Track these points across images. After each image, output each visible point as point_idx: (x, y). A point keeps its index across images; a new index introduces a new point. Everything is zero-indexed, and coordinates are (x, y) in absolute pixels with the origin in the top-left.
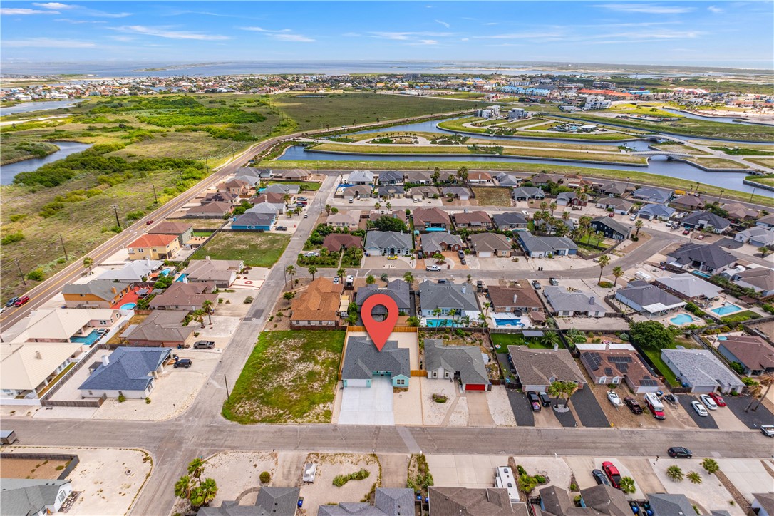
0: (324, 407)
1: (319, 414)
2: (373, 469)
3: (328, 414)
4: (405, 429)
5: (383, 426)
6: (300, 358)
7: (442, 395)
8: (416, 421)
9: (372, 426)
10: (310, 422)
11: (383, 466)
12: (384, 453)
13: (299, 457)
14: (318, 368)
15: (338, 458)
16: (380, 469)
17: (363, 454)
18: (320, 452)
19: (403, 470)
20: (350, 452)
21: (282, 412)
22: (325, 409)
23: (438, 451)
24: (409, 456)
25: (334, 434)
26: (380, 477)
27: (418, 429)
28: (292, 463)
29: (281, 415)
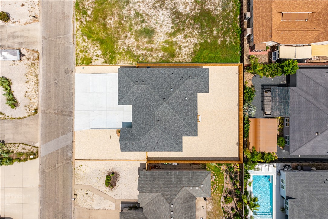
0: (97, 56)
1: (86, 52)
2: (20, 112)
3: (88, 61)
4: (70, 142)
5: (73, 120)
6: (180, 14)
7: (117, 184)
8: (79, 152)
9: (73, 109)
10: (77, 45)
11: (25, 121)
12: (40, 121)
13: (33, 43)
14: (160, 39)
15: (34, 79)
16: (20, 118)
17: (37, 101)
18: (41, 61)
19: (20, 138)
20: (41, 89)
21: (89, 13)
22: (95, 58)
23: (43, 172)
24: (37, 145)
25: (62, 70)
26: (11, 119)
27: (70, 155)
28: (27, 37)
29: (85, 13)
